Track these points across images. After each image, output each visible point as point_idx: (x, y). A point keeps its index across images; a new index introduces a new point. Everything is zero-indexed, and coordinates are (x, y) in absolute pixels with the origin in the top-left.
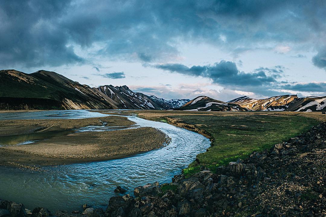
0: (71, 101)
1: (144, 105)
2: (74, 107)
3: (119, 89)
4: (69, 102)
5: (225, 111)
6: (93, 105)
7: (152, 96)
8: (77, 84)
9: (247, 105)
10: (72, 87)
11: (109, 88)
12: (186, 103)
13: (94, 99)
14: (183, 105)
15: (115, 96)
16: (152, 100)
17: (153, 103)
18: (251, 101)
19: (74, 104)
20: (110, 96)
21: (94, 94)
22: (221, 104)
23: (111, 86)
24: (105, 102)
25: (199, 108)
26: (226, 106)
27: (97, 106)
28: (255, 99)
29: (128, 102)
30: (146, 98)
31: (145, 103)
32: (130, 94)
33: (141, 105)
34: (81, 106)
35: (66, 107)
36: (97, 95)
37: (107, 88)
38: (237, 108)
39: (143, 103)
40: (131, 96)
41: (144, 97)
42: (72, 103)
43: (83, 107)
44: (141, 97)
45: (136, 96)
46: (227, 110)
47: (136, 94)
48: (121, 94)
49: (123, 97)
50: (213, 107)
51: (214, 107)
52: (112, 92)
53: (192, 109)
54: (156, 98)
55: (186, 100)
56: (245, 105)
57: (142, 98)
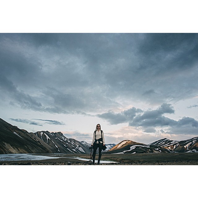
0: (9, 144)
1: (75, 150)
2: (12, 151)
3: (55, 135)
4: (7, 146)
5: (148, 153)
6: (31, 149)
7: (83, 142)
8: (16, 128)
9: (168, 147)
10: (10, 130)
11: (46, 133)
12: (112, 147)
13: (32, 143)
14: (109, 149)
15: (51, 140)
16: (82, 145)
17: (84, 147)
18: (172, 142)
19: (12, 148)
20: (46, 141)
21: (32, 138)
22: (143, 146)
23: (47, 131)
24: (41, 146)
25: (125, 151)
26: (148, 148)
27: (34, 150)
28: (176, 141)
29: (62, 147)
30: (78, 143)
31: (77, 148)
32: (64, 140)
33: (73, 149)
34: (19, 150)
35: (5, 151)
36: (34, 139)
37: (43, 133)
38: (159, 150)
39: (75, 148)
40: (65, 141)
41: (76, 143)
42: (10, 147)
43: (21, 151)
44: (73, 142)
45: (69, 141)
46: (150, 152)
47: (69, 140)
48: (56, 139)
49: (57, 142)
50: (136, 149)
51: (138, 149)
52: (48, 137)
53: (118, 153)
54: (86, 143)
55: (112, 144)
56: (167, 147)
57: (74, 144)
